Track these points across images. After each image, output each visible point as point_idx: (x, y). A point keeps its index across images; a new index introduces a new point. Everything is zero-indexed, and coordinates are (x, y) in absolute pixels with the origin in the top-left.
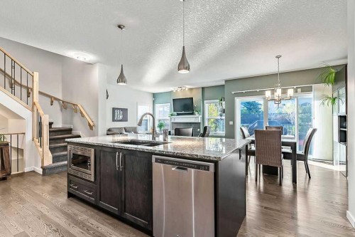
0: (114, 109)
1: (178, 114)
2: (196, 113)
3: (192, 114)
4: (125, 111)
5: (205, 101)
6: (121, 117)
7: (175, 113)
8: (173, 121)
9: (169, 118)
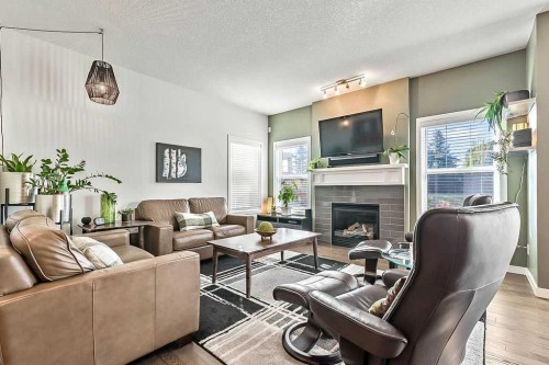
0: (160, 148)
1: (332, 164)
2: (392, 157)
3: (376, 160)
4: (193, 155)
5: (419, 121)
6: (182, 170)
7: (326, 160)
8: (318, 182)
9: (307, 176)
